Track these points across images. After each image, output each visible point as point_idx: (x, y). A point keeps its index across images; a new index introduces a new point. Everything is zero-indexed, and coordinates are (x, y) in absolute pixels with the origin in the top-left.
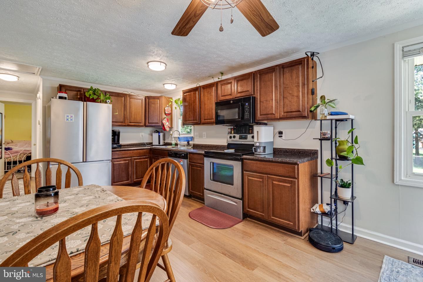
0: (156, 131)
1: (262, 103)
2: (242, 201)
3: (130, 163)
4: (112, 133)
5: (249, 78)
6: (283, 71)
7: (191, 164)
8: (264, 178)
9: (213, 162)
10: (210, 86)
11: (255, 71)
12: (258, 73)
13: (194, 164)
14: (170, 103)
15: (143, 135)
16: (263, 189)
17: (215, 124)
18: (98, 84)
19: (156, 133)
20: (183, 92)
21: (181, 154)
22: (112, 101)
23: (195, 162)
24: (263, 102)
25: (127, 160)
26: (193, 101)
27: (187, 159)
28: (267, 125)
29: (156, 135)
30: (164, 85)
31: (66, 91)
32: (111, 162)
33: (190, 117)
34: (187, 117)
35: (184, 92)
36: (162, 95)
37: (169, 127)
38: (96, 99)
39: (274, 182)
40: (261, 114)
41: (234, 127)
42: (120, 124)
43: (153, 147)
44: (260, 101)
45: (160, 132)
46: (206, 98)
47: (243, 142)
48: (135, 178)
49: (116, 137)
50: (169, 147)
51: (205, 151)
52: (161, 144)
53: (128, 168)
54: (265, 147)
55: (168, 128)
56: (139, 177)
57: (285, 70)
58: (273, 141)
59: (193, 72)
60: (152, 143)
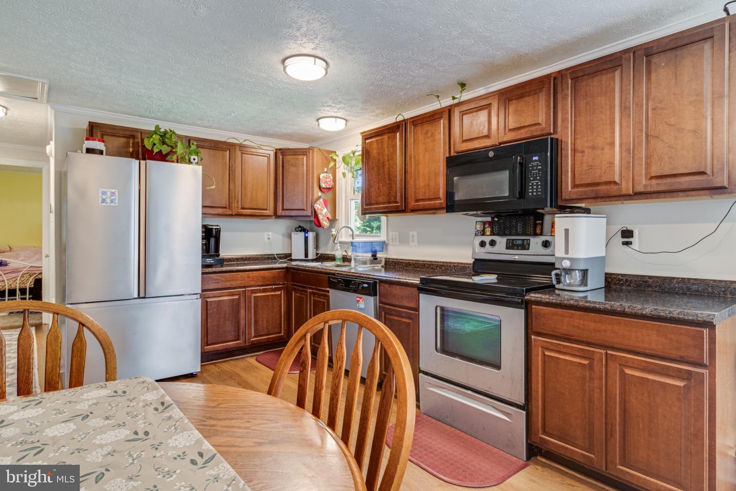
0: (300, 227)
1: (578, 155)
2: (524, 412)
3: (242, 300)
4: (203, 232)
5: (541, 91)
6: (649, 63)
7: (384, 308)
8: (596, 357)
9: (444, 305)
10: (431, 118)
11: (560, 72)
12: (569, 76)
13: (391, 307)
14: (332, 164)
15: (270, 237)
16: (589, 387)
17: (445, 211)
18: (172, 122)
19: (299, 233)
20: (362, 136)
21: (359, 284)
22: (202, 160)
23: (394, 303)
24: (583, 152)
25: (236, 293)
26: (388, 157)
27: (375, 295)
28: (590, 213)
29: (298, 237)
30: (318, 120)
31: (102, 137)
32: (200, 297)
33: (379, 196)
34: (374, 194)
35: (367, 136)
36: (313, 145)
37: (328, 218)
38: (167, 155)
39: (628, 371)
40: (577, 182)
41: (493, 218)
42: (220, 211)
43: (294, 263)
44: (574, 150)
45: (308, 231)
46: (421, 148)
47: (517, 255)
48: (253, 334)
49: (212, 241)
50: (329, 266)
51: (421, 278)
52: (311, 257)
53: (238, 312)
54: (587, 270)
55: (327, 221)
56: (263, 333)
57: (655, 60)
58: (604, 254)
59: (391, 83)
60: (290, 255)
